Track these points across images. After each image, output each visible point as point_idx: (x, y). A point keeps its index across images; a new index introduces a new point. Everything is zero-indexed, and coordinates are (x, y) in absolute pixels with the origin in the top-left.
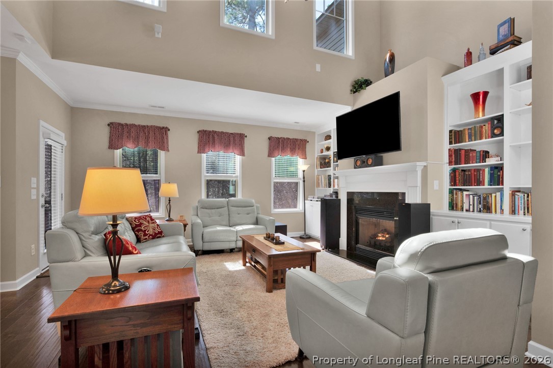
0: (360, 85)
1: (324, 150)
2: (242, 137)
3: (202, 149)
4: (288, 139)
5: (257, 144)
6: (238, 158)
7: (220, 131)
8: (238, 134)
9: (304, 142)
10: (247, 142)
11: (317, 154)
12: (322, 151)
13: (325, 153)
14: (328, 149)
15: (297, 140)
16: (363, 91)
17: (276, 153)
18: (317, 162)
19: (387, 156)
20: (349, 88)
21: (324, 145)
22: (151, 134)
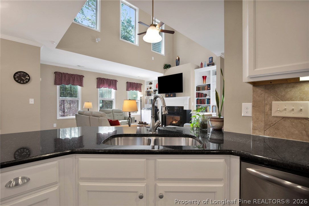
0: (167, 67)
1: (149, 89)
2: (116, 81)
3: (98, 87)
4: (134, 83)
5: (122, 85)
6: (113, 91)
7: (107, 78)
8: (114, 80)
9: (141, 85)
10: (118, 84)
11: (145, 90)
12: (148, 89)
13: (149, 90)
14: (151, 88)
15: (138, 84)
16: (168, 69)
17: (130, 89)
18: (145, 93)
19: (177, 94)
20: (163, 67)
21: (149, 86)
22: (76, 79)
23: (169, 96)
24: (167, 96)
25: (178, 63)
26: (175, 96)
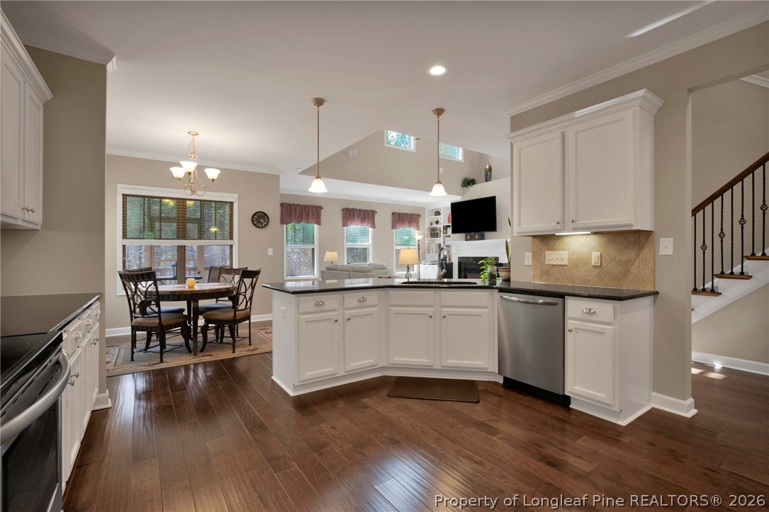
0: (468, 183)
1: (434, 223)
2: (373, 212)
3: (345, 224)
4: (406, 214)
5: (383, 219)
6: (370, 229)
7: (359, 208)
8: (371, 211)
9: (418, 216)
10: (377, 216)
11: (427, 226)
12: (431, 224)
13: (434, 226)
14: (437, 222)
15: (412, 214)
16: (470, 187)
17: (398, 225)
18: (427, 233)
19: (487, 234)
20: (460, 183)
21: (433, 219)
22: (310, 212)
23: (472, 238)
24: (468, 237)
25: (488, 176)
26: (482, 238)
